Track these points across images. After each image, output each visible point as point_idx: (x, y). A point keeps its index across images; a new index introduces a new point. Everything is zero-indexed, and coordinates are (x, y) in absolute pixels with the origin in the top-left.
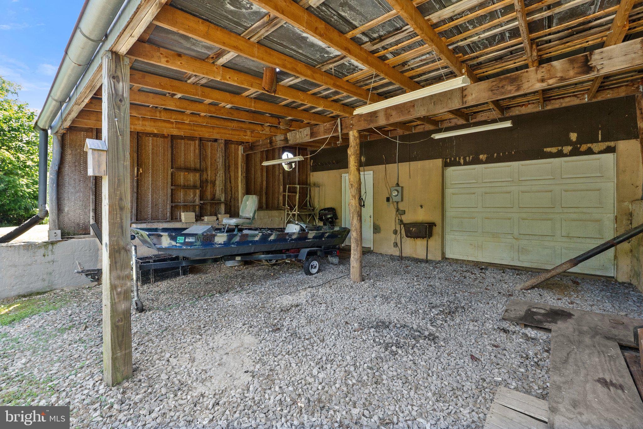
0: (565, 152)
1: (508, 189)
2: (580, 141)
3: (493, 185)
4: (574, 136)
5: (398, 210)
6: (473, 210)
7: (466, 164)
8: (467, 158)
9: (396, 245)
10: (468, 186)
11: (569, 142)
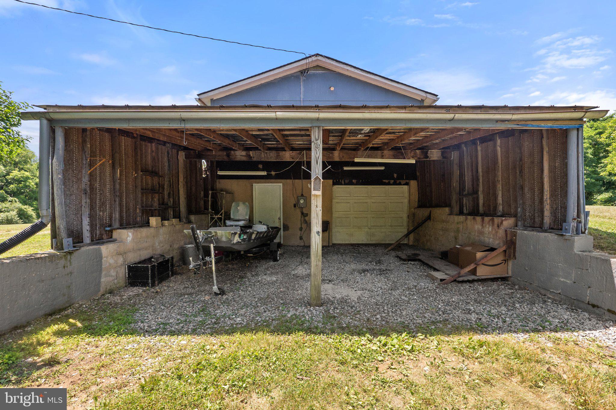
0: (391, 183)
1: (366, 201)
2: (398, 178)
3: (358, 198)
4: (395, 175)
5: (302, 213)
6: (348, 213)
7: (345, 184)
8: (346, 181)
9: (301, 238)
10: (345, 198)
11: (393, 178)
